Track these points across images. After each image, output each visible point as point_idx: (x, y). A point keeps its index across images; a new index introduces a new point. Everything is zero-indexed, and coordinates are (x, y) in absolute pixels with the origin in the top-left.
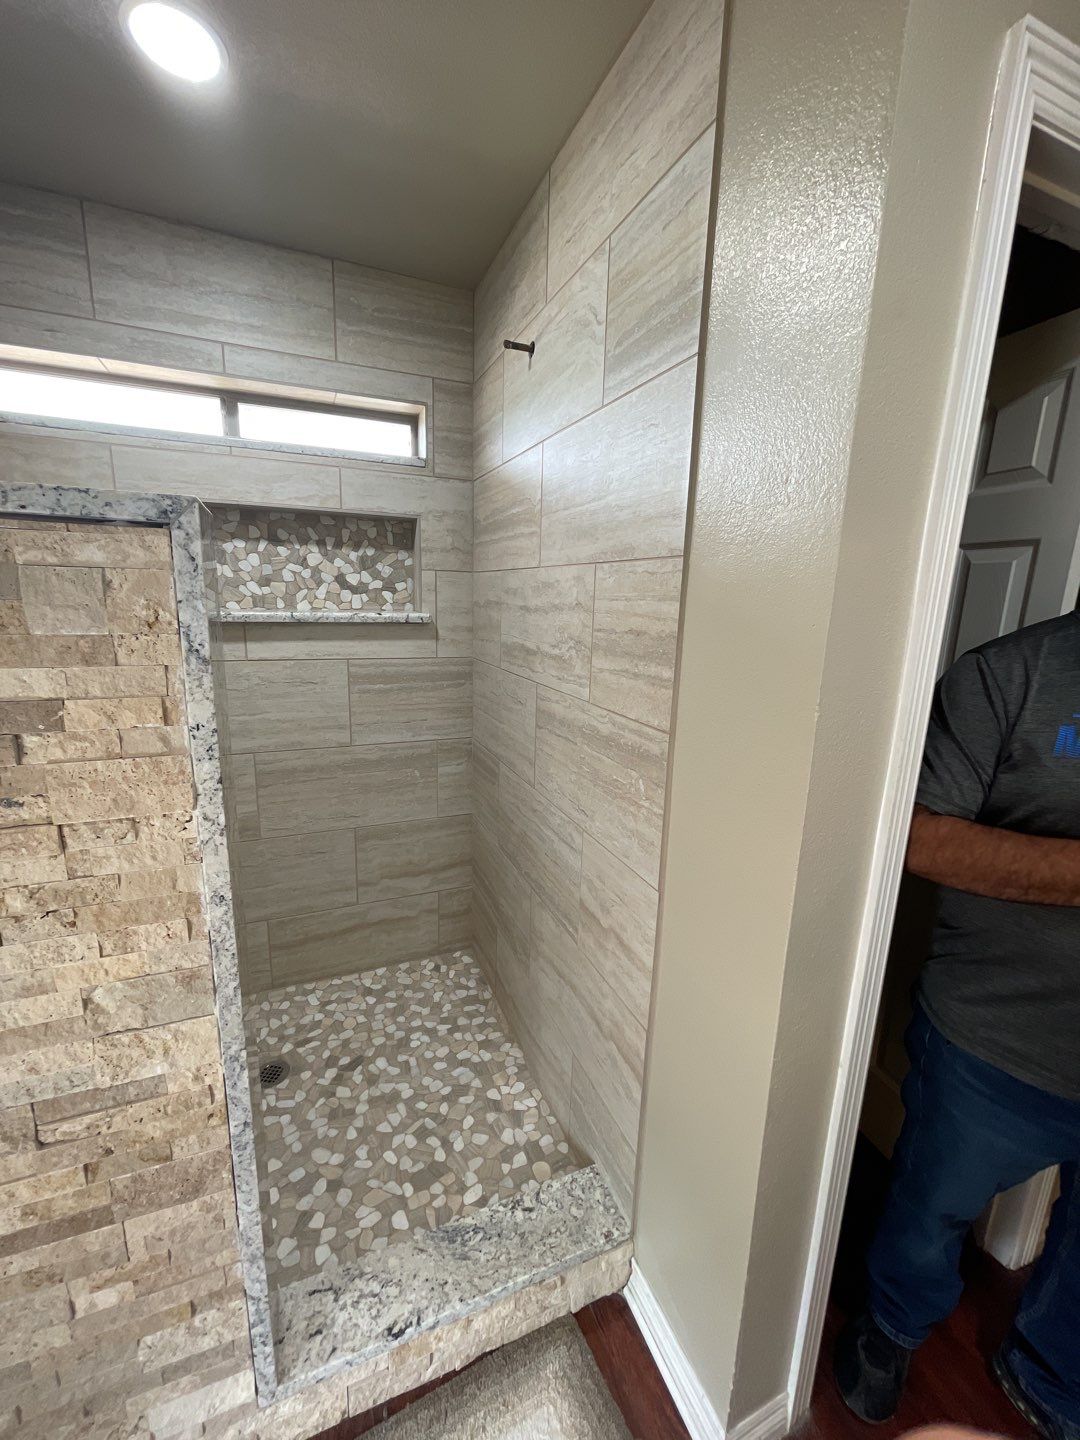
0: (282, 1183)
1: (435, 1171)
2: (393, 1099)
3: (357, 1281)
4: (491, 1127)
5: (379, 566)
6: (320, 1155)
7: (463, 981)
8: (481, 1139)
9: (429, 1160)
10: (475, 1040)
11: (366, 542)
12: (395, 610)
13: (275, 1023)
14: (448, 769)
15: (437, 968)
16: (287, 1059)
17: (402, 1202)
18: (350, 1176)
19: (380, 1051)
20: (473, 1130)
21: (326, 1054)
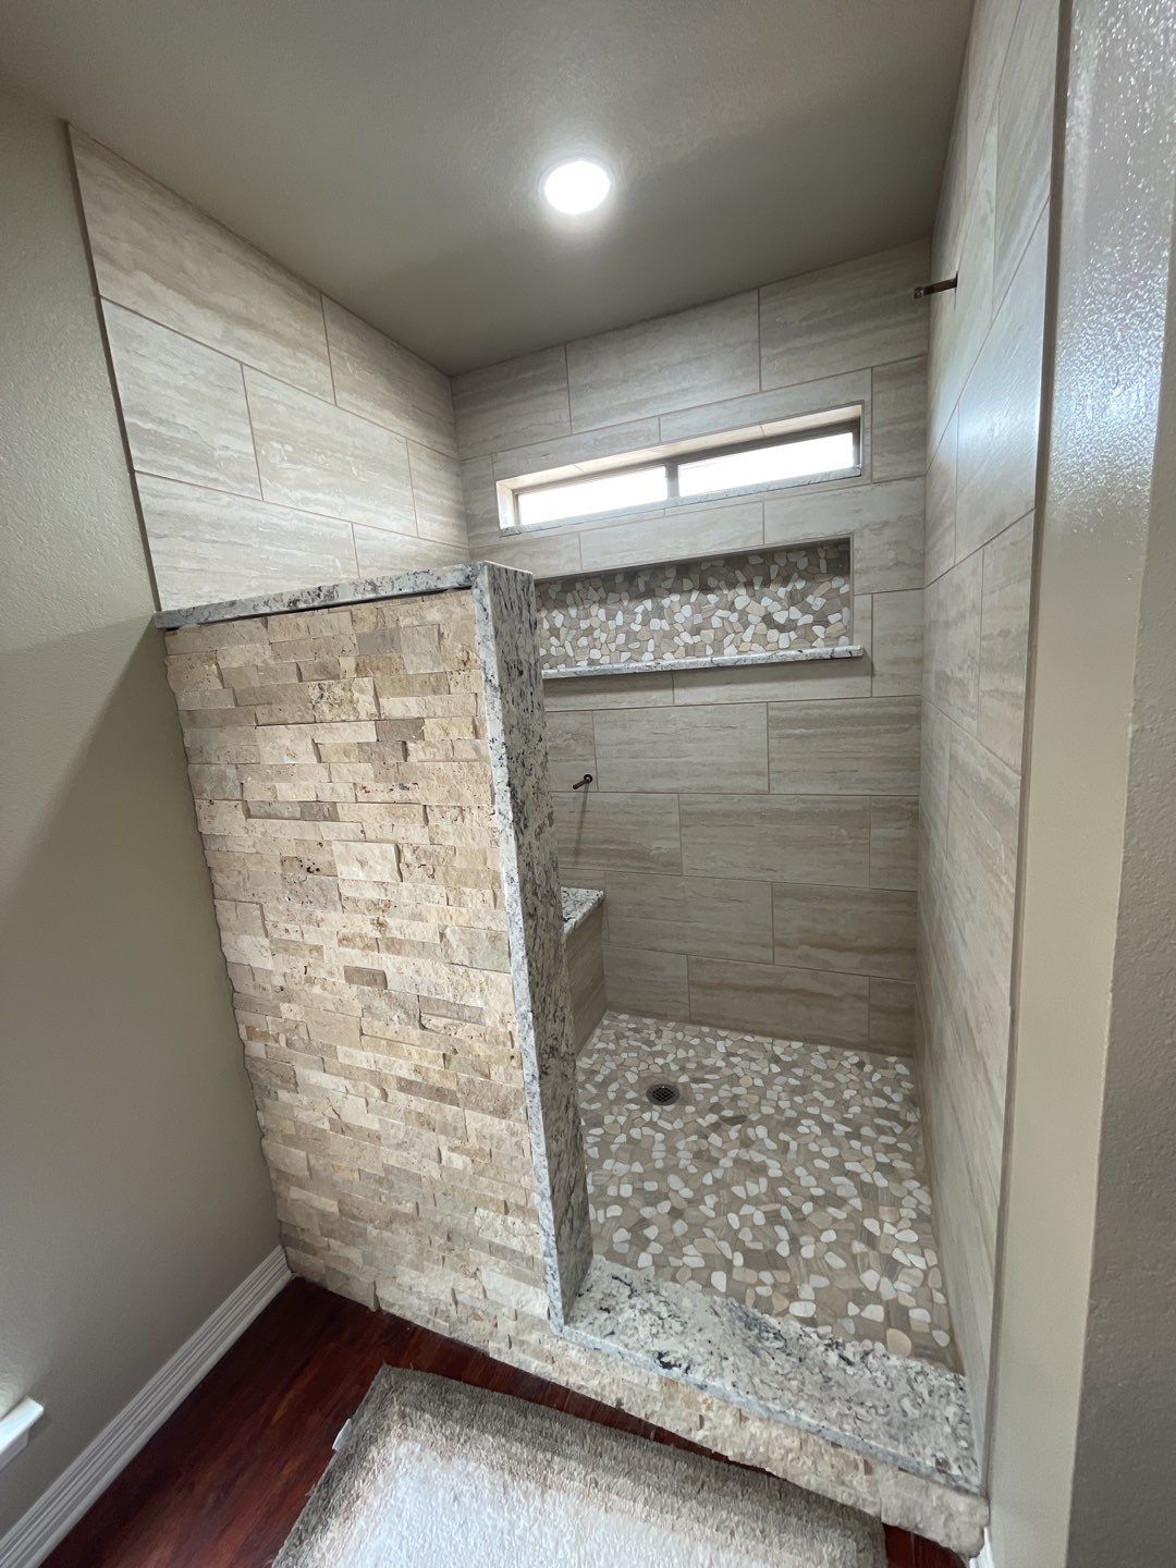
0: (638, 1185)
1: (770, 1260)
2: (759, 1170)
3: (652, 1295)
4: (854, 1257)
5: (810, 599)
6: (674, 1181)
7: (887, 1090)
8: (837, 1262)
9: (770, 1246)
10: (874, 1157)
11: (796, 575)
12: (827, 646)
13: (681, 1054)
14: (884, 833)
15: (860, 1065)
16: (680, 1088)
17: (728, 1266)
18: (690, 1213)
19: (765, 1120)
20: (830, 1247)
21: (714, 1099)
